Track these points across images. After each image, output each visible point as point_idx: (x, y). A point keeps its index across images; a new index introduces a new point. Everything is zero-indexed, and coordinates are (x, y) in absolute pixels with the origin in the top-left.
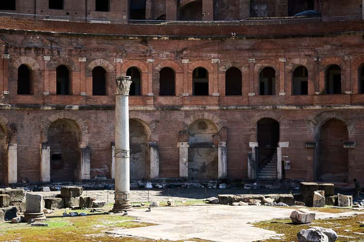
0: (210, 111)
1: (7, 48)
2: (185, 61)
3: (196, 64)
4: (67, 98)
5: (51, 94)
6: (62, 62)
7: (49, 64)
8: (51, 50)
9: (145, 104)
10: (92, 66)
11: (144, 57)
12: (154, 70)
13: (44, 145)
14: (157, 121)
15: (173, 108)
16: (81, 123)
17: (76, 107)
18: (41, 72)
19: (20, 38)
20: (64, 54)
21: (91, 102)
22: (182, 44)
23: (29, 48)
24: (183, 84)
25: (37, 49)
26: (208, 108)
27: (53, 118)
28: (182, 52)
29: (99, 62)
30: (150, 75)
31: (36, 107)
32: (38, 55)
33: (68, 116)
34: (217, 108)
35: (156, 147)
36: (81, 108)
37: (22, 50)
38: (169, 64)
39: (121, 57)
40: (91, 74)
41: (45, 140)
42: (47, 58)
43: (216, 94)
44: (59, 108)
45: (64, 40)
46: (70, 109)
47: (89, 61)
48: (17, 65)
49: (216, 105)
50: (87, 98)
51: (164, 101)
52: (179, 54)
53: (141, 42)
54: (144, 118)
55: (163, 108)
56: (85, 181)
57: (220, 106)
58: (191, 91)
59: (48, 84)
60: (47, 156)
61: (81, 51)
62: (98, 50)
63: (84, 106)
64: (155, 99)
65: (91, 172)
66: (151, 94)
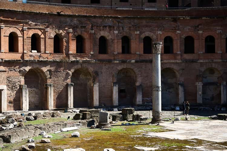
0: (216, 62)
1: (92, 26)
2: (200, 32)
3: (207, 34)
4: (128, 56)
5: (118, 53)
6: (125, 34)
7: (117, 35)
8: (119, 27)
9: (175, 59)
10: (143, 36)
11: (175, 29)
12: (181, 38)
13: (115, 84)
14: (183, 69)
15: (193, 61)
16: (136, 70)
17: (133, 61)
18: (113, 40)
19: (100, 21)
20: (126, 29)
21: (143, 58)
22: (197, 22)
23: (106, 27)
24: (199, 46)
25: (110, 27)
26: (215, 61)
27: (120, 68)
28: (198, 26)
29: (147, 34)
30: (179, 41)
31: (110, 61)
32: (110, 30)
33: (129, 66)
34: (220, 60)
35: (182, 85)
36: (136, 62)
37: (101, 28)
38: (190, 34)
39: (161, 30)
40: (142, 41)
41: (115, 81)
42: (116, 32)
43: (220, 52)
44: (123, 62)
45: (126, 21)
46: (130, 63)
47: (141, 33)
48: (98, 36)
49: (220, 59)
50: (140, 55)
51: (187, 56)
52: (196, 28)
53: (173, 21)
54: (175, 67)
55: (186, 61)
56: (139, 105)
57: (222, 59)
58: (204, 51)
59: (117, 48)
60: (115, 90)
61: (136, 27)
62: (147, 26)
63: (138, 60)
64: (181, 56)
65: (143, 100)
66: (179, 53)
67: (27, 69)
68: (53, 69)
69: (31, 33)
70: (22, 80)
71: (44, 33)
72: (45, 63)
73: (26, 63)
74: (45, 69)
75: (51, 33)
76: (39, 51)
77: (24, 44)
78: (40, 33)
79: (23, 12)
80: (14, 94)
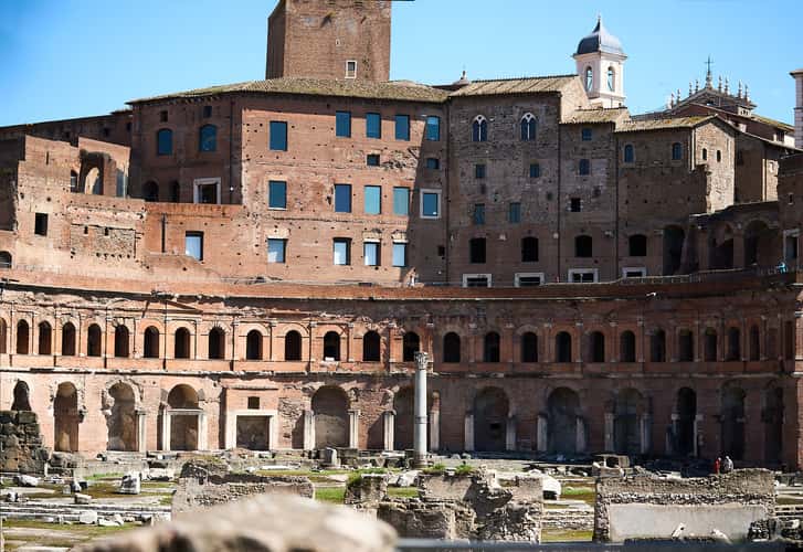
0: (635, 379)
1: (431, 317)
2: (613, 324)
3: (623, 328)
4: (492, 366)
5: (477, 362)
6: (489, 329)
7: (475, 332)
8: (478, 317)
9: (572, 371)
10: (520, 332)
11: (572, 321)
12: (582, 334)
13: (468, 413)
14: (586, 390)
15: (601, 376)
16: (508, 392)
17: (501, 375)
18: (467, 339)
19: (445, 308)
20: (491, 321)
21: (519, 370)
22: (610, 306)
23: (455, 317)
24: (611, 348)
25: (462, 317)
26: (634, 375)
27: (479, 386)
28: (608, 314)
29: (527, 328)
30: (579, 341)
31: (461, 375)
32: (463, 322)
33: (495, 384)
34: (641, 375)
35: (581, 418)
36: (507, 376)
37: (448, 319)
38: (599, 328)
39: (549, 322)
40: (519, 340)
41: (469, 409)
42: (473, 326)
43: (640, 360)
44: (485, 376)
45: (492, 306)
46: (495, 377)
47: (517, 327)
48: (443, 333)
49: (640, 372)
50: (514, 365)
51: (593, 367)
52: (606, 317)
53: (571, 306)
54: (574, 387)
55: (592, 376)
56: (509, 452)
57: (644, 373)
58: (619, 357)
59: (474, 351)
60: (469, 424)
61: (509, 317)
62: (525, 315)
63: (510, 373)
64: (583, 366)
65: (517, 444)
66: (579, 361)
67: (317, 385)
68: (360, 386)
69: (324, 331)
70: (308, 402)
71: (347, 330)
72: (348, 378)
73: (314, 377)
74: (346, 387)
75: (360, 330)
76: (337, 358)
77: (312, 349)
78: (339, 331)
79: (310, 301)
80: (293, 424)
